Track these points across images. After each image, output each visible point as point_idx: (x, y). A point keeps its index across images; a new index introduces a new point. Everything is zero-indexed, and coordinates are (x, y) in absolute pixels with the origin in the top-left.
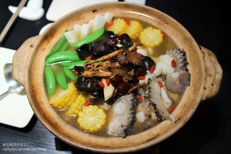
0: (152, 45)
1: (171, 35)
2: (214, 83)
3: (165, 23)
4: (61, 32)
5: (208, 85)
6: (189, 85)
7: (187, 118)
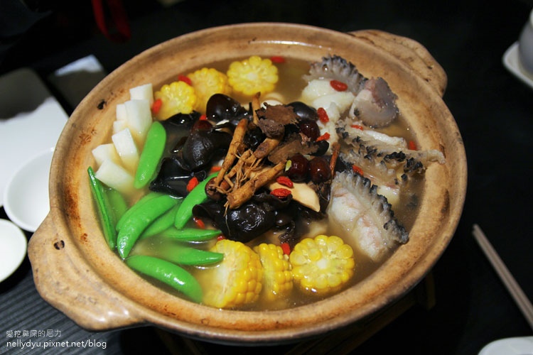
0: (269, 87)
1: (279, 53)
2: (429, 65)
3: (249, 42)
4: (78, 184)
5: (425, 72)
6: (395, 97)
7: (457, 133)
